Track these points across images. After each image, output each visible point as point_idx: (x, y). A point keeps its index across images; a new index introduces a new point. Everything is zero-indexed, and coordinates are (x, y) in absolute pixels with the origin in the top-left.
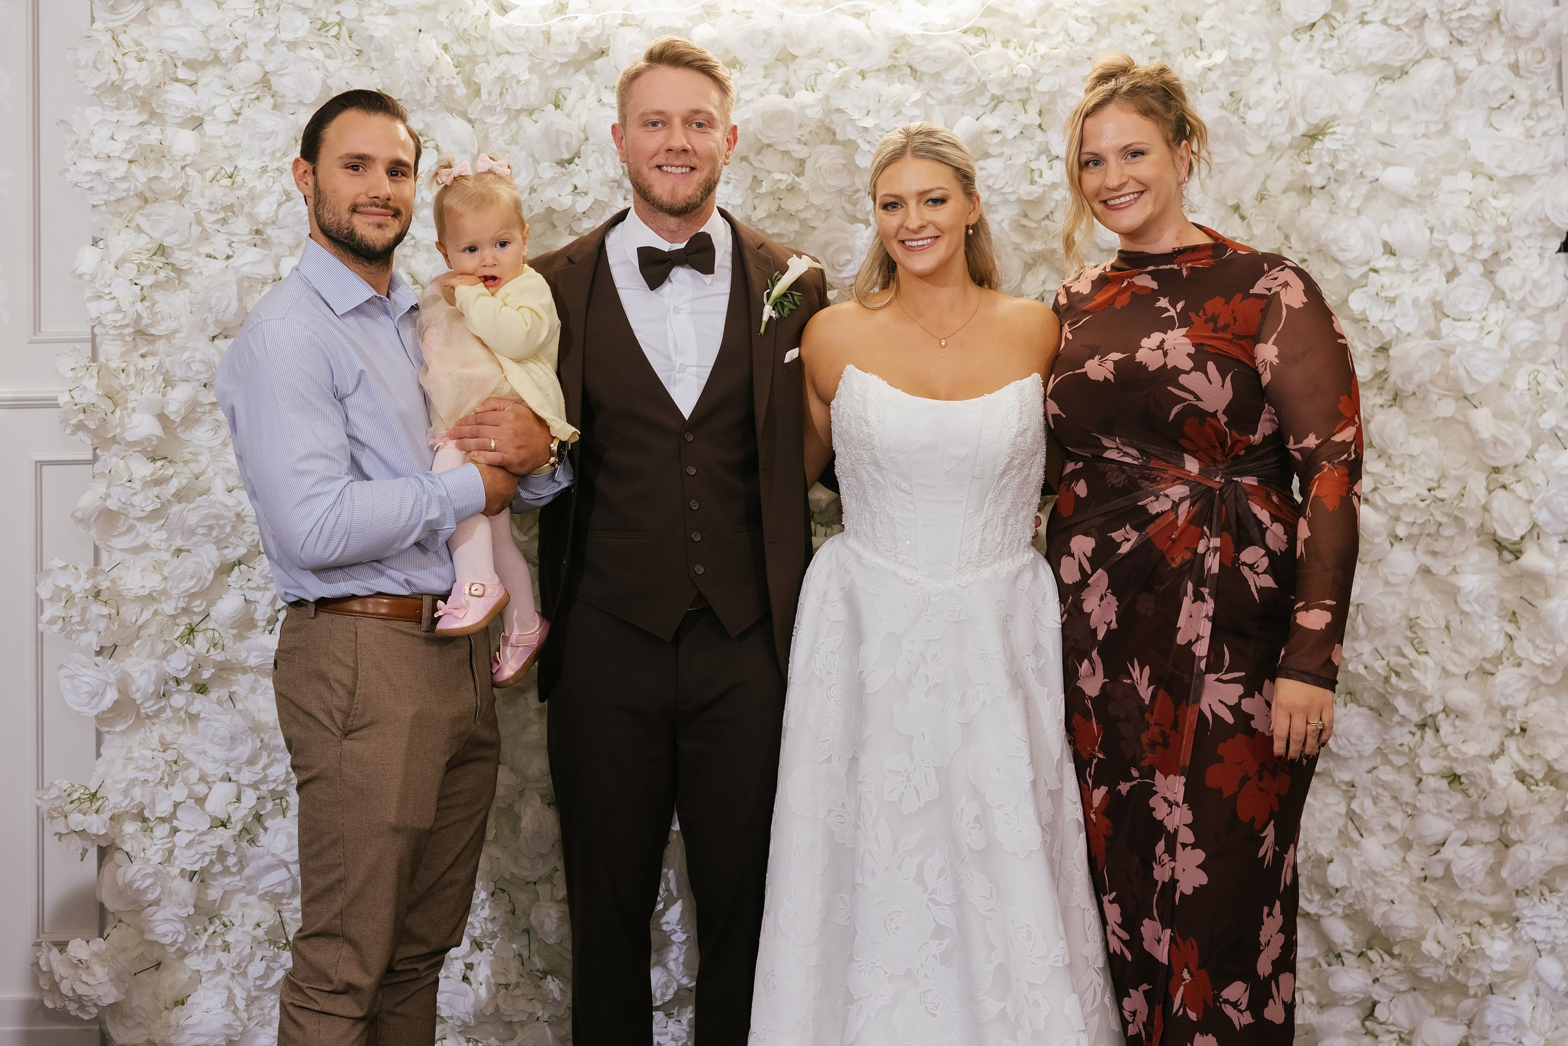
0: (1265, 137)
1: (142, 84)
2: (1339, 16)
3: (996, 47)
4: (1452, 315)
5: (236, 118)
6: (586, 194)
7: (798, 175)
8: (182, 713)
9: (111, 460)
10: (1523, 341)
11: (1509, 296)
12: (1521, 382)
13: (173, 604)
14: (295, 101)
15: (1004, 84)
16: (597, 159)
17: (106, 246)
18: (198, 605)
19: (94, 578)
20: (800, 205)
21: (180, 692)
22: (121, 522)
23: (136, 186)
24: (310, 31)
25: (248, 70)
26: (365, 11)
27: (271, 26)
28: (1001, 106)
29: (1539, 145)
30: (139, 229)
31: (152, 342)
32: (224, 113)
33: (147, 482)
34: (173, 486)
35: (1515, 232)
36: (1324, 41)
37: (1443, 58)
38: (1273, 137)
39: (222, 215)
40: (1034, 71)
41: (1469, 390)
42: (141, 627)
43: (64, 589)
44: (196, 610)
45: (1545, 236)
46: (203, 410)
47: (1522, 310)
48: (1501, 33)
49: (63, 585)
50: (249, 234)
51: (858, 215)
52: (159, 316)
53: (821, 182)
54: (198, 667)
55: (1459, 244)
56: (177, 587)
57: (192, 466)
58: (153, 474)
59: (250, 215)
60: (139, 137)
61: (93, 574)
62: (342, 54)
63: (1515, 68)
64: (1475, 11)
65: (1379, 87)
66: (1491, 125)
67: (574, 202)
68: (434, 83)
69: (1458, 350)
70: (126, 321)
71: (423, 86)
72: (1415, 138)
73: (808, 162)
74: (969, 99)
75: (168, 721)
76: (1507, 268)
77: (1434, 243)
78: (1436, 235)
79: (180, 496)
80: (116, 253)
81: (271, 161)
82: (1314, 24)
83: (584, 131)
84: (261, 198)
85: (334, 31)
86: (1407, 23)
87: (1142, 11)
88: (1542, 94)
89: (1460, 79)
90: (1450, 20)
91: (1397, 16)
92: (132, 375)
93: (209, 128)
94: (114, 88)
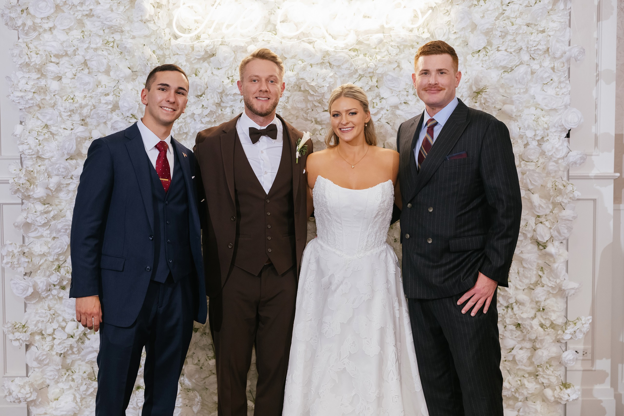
0: (460, 92)
1: (38, 63)
2: (489, 48)
3: (361, 56)
4: (526, 160)
5: (74, 77)
6: (207, 108)
7: (286, 103)
8: (56, 297)
9: (28, 204)
10: (551, 170)
11: (547, 153)
12: (549, 185)
13: (52, 257)
14: (97, 71)
15: (364, 70)
16: (211, 95)
17: (25, 124)
18: (62, 258)
19: (22, 248)
20: (287, 114)
21: (55, 289)
22: (32, 227)
23: (36, 102)
24: (102, 44)
25: (79, 58)
26: (123, 37)
27: (87, 42)
28: (362, 78)
29: (560, 98)
30: (38, 118)
31: (44, 161)
32: (69, 75)
33: (42, 213)
34: (52, 214)
35: (550, 130)
36: (484, 57)
37: (527, 65)
38: (463, 92)
39: (69, 113)
40: (376, 66)
41: (531, 187)
42: (40, 266)
43: (11, 252)
44: (61, 259)
45: (561, 132)
46: (63, 186)
47: (551, 159)
48: (549, 55)
49: (10, 250)
50: (80, 121)
51: (309, 118)
52: (46, 151)
53: (295, 106)
54: (62, 280)
55: (530, 134)
56: (54, 251)
57: (59, 206)
58: (44, 209)
59: (80, 114)
60: (37, 83)
61: (22, 246)
62: (115, 53)
63: (553, 69)
64: (540, 47)
65: (503, 75)
66: (543, 90)
67: (203, 111)
68: (150, 66)
69: (527, 173)
70: (33, 153)
71: (145, 66)
72: (515, 94)
73: (290, 98)
74: (351, 75)
75: (51, 299)
76: (547, 143)
77: (521, 133)
78: (521, 130)
79: (54, 218)
80: (30, 127)
81: (88, 93)
82: (480, 51)
83: (206, 84)
84: (84, 107)
85: (111, 44)
86: (514, 51)
87: (416, 44)
88: (562, 79)
89: (533, 73)
90: (531, 50)
91: (511, 48)
92: (35, 173)
93: (64, 80)
94: (28, 65)
